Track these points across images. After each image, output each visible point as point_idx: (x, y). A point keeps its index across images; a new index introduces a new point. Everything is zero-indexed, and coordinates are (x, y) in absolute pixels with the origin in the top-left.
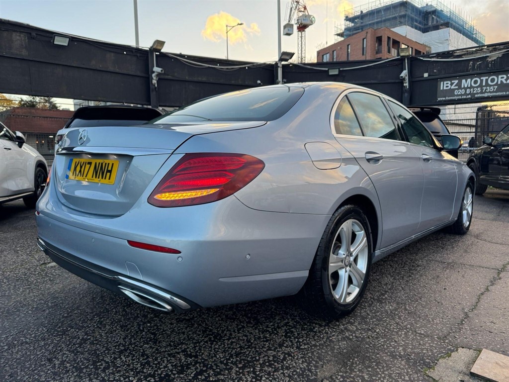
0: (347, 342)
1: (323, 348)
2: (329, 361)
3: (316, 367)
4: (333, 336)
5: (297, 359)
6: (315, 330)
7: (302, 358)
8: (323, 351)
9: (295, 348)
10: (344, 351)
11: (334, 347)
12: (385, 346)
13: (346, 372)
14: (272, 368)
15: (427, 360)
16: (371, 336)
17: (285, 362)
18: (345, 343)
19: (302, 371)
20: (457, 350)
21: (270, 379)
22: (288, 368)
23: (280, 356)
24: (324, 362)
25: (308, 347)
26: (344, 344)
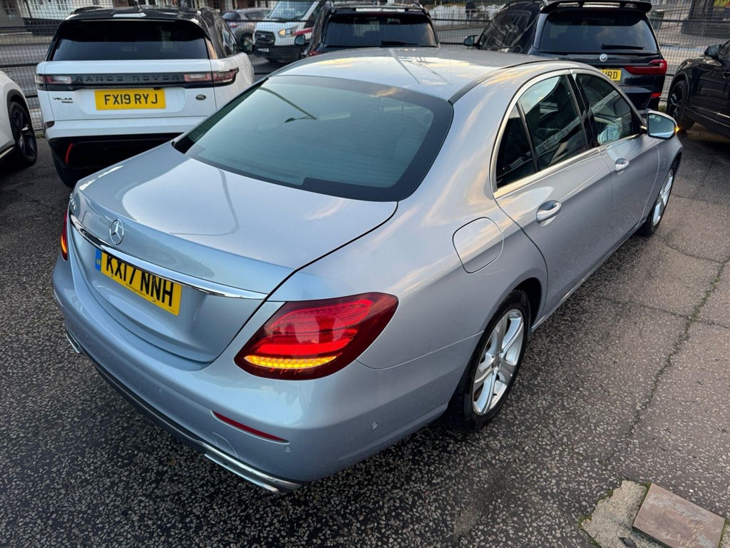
0: (488, 471)
1: (459, 483)
2: (467, 504)
3: (452, 515)
4: (472, 459)
5: (429, 502)
6: (449, 449)
7: (435, 500)
8: (460, 487)
9: (426, 484)
10: (486, 486)
11: (473, 480)
12: (535, 479)
13: (487, 524)
14: (400, 521)
15: (584, 503)
16: (519, 459)
17: (415, 510)
18: (486, 472)
19: (435, 523)
20: (620, 484)
21: (399, 540)
22: (419, 520)
23: (407, 499)
24: (461, 507)
25: (442, 481)
26: (485, 474)
